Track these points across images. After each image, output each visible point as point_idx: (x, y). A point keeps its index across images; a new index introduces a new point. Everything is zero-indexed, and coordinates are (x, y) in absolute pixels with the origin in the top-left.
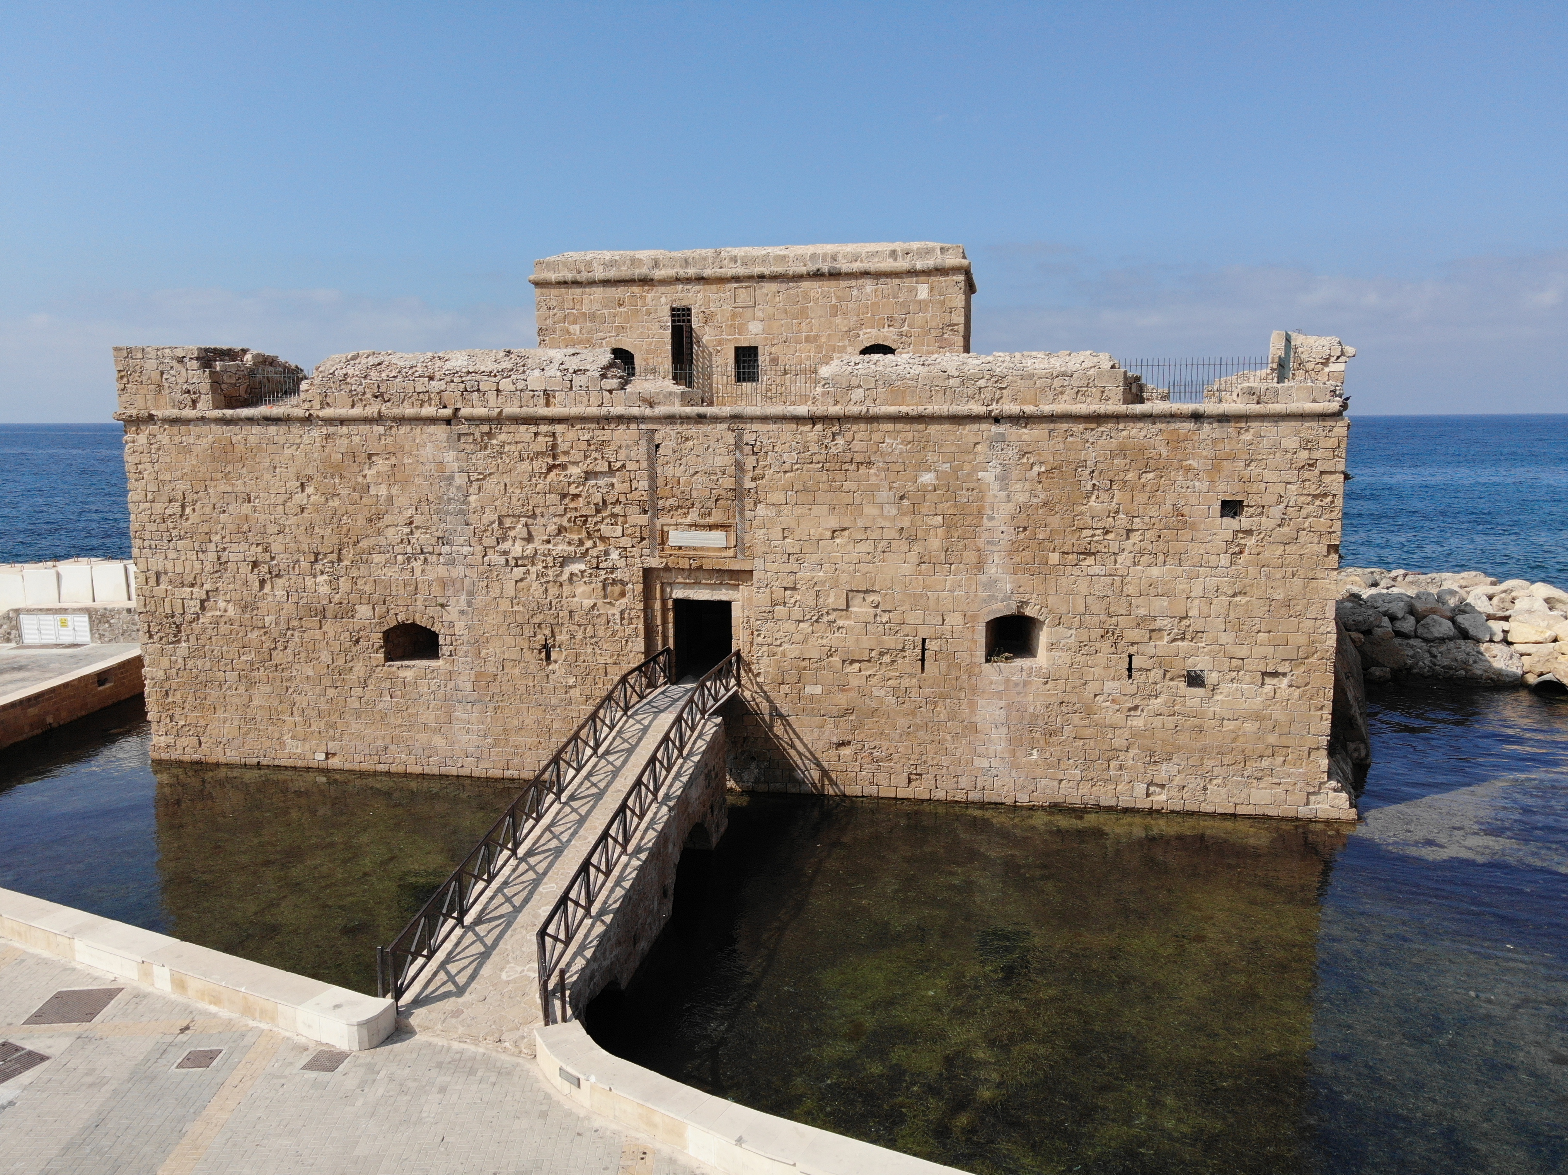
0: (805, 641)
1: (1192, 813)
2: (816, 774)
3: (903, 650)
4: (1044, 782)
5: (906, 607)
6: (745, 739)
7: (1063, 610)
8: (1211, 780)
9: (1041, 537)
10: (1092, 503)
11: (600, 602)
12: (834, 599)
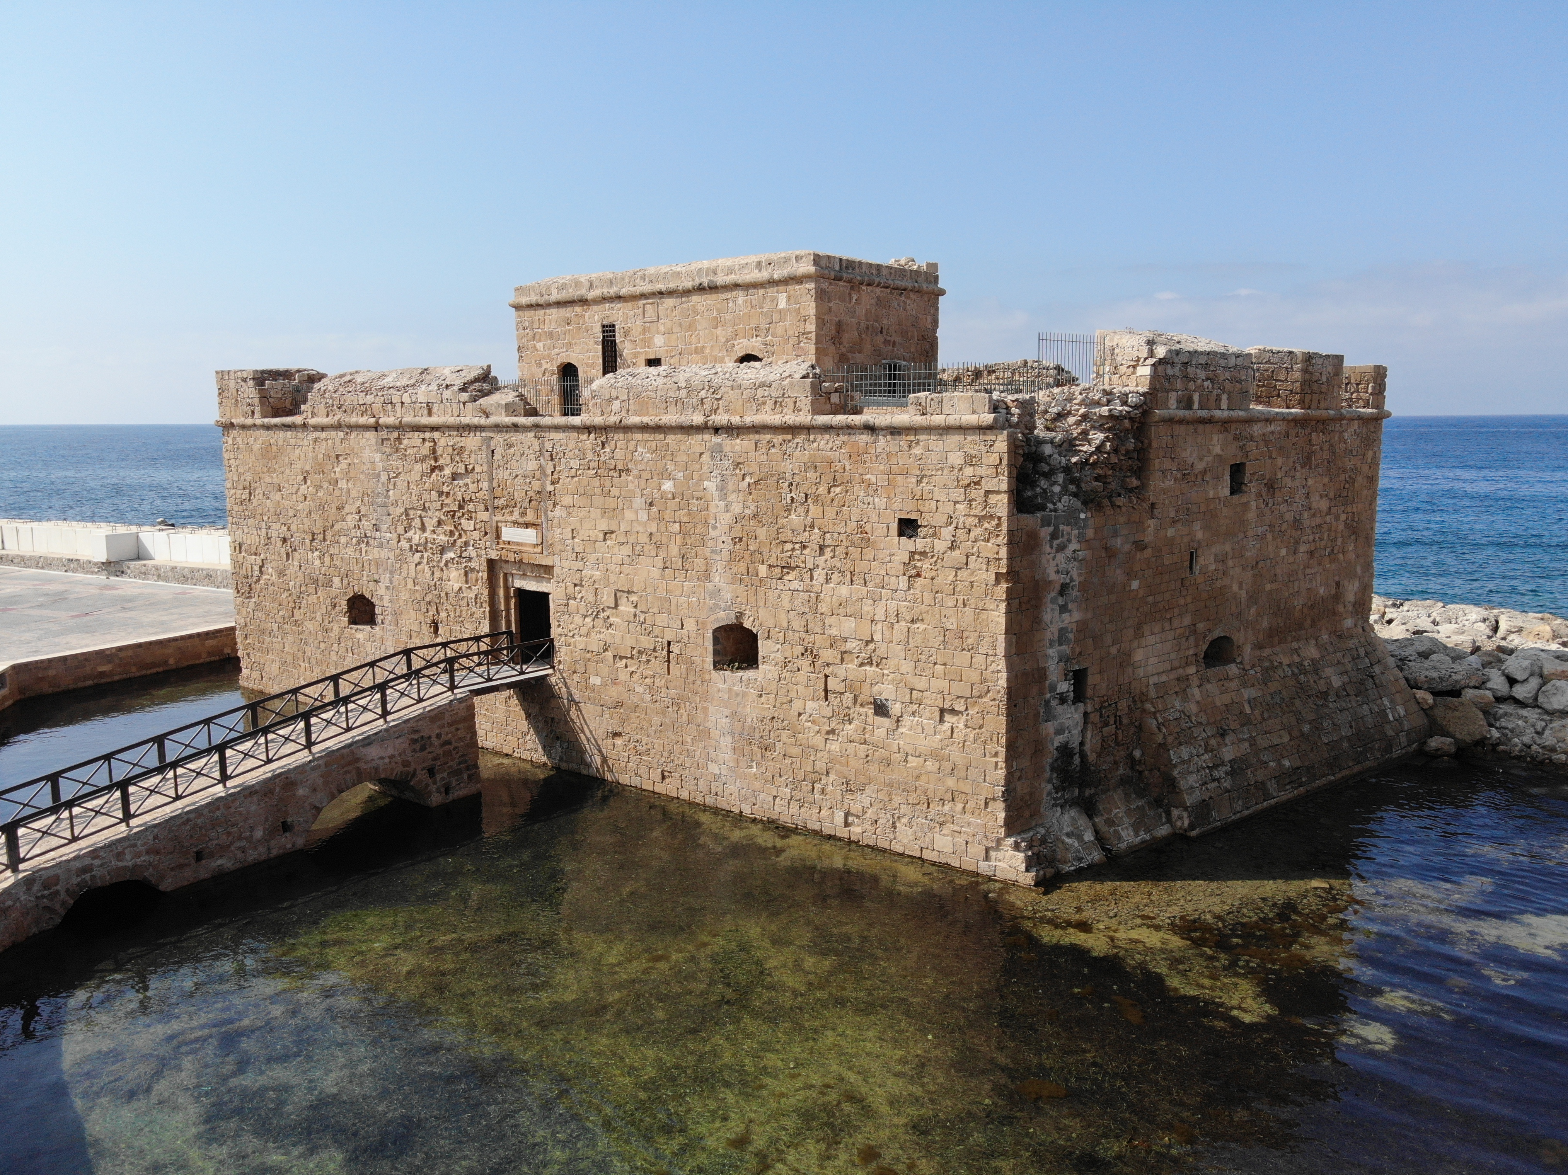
0: (588, 635)
1: (884, 851)
2: (598, 760)
3: (654, 650)
4: (762, 796)
5: (656, 610)
6: (553, 719)
7: (770, 623)
8: (899, 818)
9: (751, 548)
10: (793, 516)
11: (464, 586)
12: (607, 599)
